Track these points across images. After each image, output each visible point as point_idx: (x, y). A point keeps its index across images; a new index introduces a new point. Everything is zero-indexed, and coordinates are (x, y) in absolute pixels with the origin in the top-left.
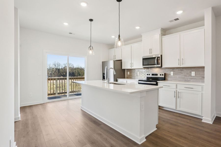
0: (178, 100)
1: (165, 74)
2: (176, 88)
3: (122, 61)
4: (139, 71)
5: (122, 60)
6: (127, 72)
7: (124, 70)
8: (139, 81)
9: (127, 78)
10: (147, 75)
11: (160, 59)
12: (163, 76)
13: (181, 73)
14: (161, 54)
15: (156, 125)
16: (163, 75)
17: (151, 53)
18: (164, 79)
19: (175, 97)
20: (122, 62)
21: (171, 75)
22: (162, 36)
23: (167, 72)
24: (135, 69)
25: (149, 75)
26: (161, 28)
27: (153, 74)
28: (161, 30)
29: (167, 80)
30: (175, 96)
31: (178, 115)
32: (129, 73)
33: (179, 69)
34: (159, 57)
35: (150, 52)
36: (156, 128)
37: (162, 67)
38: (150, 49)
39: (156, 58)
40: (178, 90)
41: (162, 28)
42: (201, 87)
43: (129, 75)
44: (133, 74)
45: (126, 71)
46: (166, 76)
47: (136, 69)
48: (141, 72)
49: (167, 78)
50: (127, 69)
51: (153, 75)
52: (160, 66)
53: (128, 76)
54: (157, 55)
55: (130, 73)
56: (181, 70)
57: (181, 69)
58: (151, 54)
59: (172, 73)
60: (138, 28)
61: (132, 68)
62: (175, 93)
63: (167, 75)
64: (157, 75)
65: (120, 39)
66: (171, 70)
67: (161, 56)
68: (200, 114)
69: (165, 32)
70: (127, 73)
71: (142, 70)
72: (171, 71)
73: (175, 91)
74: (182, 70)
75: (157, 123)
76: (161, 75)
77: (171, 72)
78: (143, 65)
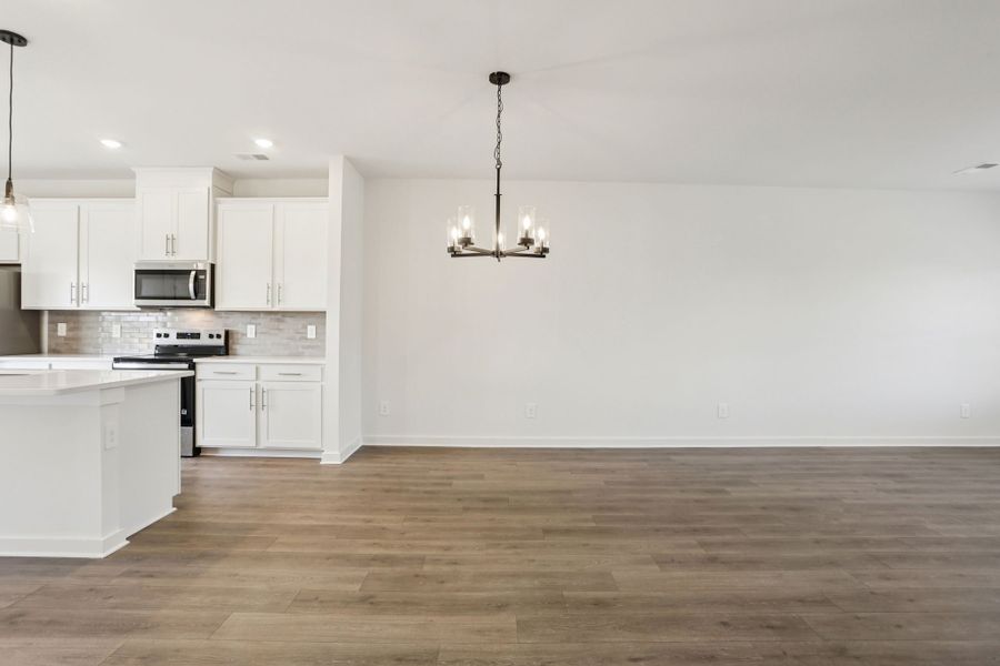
0: (263, 415)
1: (227, 333)
2: (257, 378)
3: (24, 270)
4: (118, 320)
5: (19, 265)
6: (54, 324)
7: (36, 314)
8: (117, 360)
9: (54, 351)
10: (159, 336)
11: (205, 279)
12: (221, 342)
13: (279, 329)
14: (211, 261)
15: (174, 498)
16: (219, 336)
17: (173, 252)
18: (225, 351)
19: (254, 408)
20: (18, 277)
21: (249, 336)
22: (215, 196)
23: (234, 325)
24: (98, 312)
25: (167, 336)
26: (216, 168)
27: (180, 331)
28: (214, 173)
29: (235, 355)
30: (254, 403)
31: (261, 462)
32: (62, 329)
33: (273, 316)
34: (204, 272)
35: (170, 250)
36: (174, 506)
37: (216, 309)
38: (170, 237)
39: (193, 273)
40: (263, 385)
41: (218, 166)
42: (319, 368)
43: (65, 338)
44: (84, 333)
45: (46, 319)
46: (230, 341)
47: (104, 314)
48: (127, 325)
49: (234, 347)
50: (50, 311)
51: (180, 336)
52: (207, 302)
53: (62, 341)
54: (196, 262)
55: (69, 330)
56: (278, 320)
57: (279, 316)
58: (171, 258)
59: (251, 331)
60: (111, 144)
61: (83, 307)
62: (254, 395)
63: (235, 336)
64: (197, 336)
65: (13, 197)
66: (248, 318)
67: (213, 266)
68: (318, 446)
69: (233, 183)
70: (53, 330)
71: (132, 317)
72: (246, 324)
73: (254, 389)
74: (283, 321)
75: (177, 490)
76: (211, 336)
77: (249, 327)
78: (137, 298)
